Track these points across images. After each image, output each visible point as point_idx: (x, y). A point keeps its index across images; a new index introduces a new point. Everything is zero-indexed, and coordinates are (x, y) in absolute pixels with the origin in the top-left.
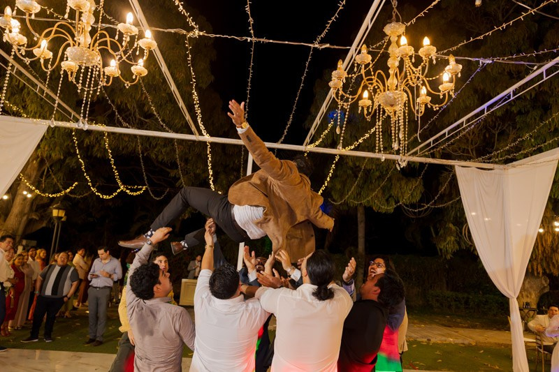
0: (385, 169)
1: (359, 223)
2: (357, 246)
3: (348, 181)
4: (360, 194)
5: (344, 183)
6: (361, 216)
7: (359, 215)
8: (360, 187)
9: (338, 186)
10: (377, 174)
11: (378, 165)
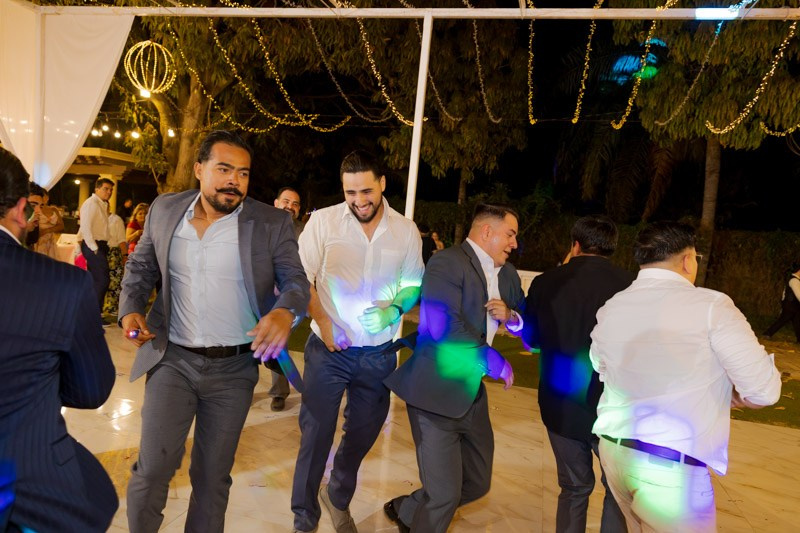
0: (750, 63)
1: (707, 173)
2: (699, 214)
3: (671, 92)
4: (694, 115)
5: (663, 98)
6: (712, 162)
7: (709, 160)
8: (695, 102)
9: (652, 103)
10: (734, 74)
11: (735, 56)
